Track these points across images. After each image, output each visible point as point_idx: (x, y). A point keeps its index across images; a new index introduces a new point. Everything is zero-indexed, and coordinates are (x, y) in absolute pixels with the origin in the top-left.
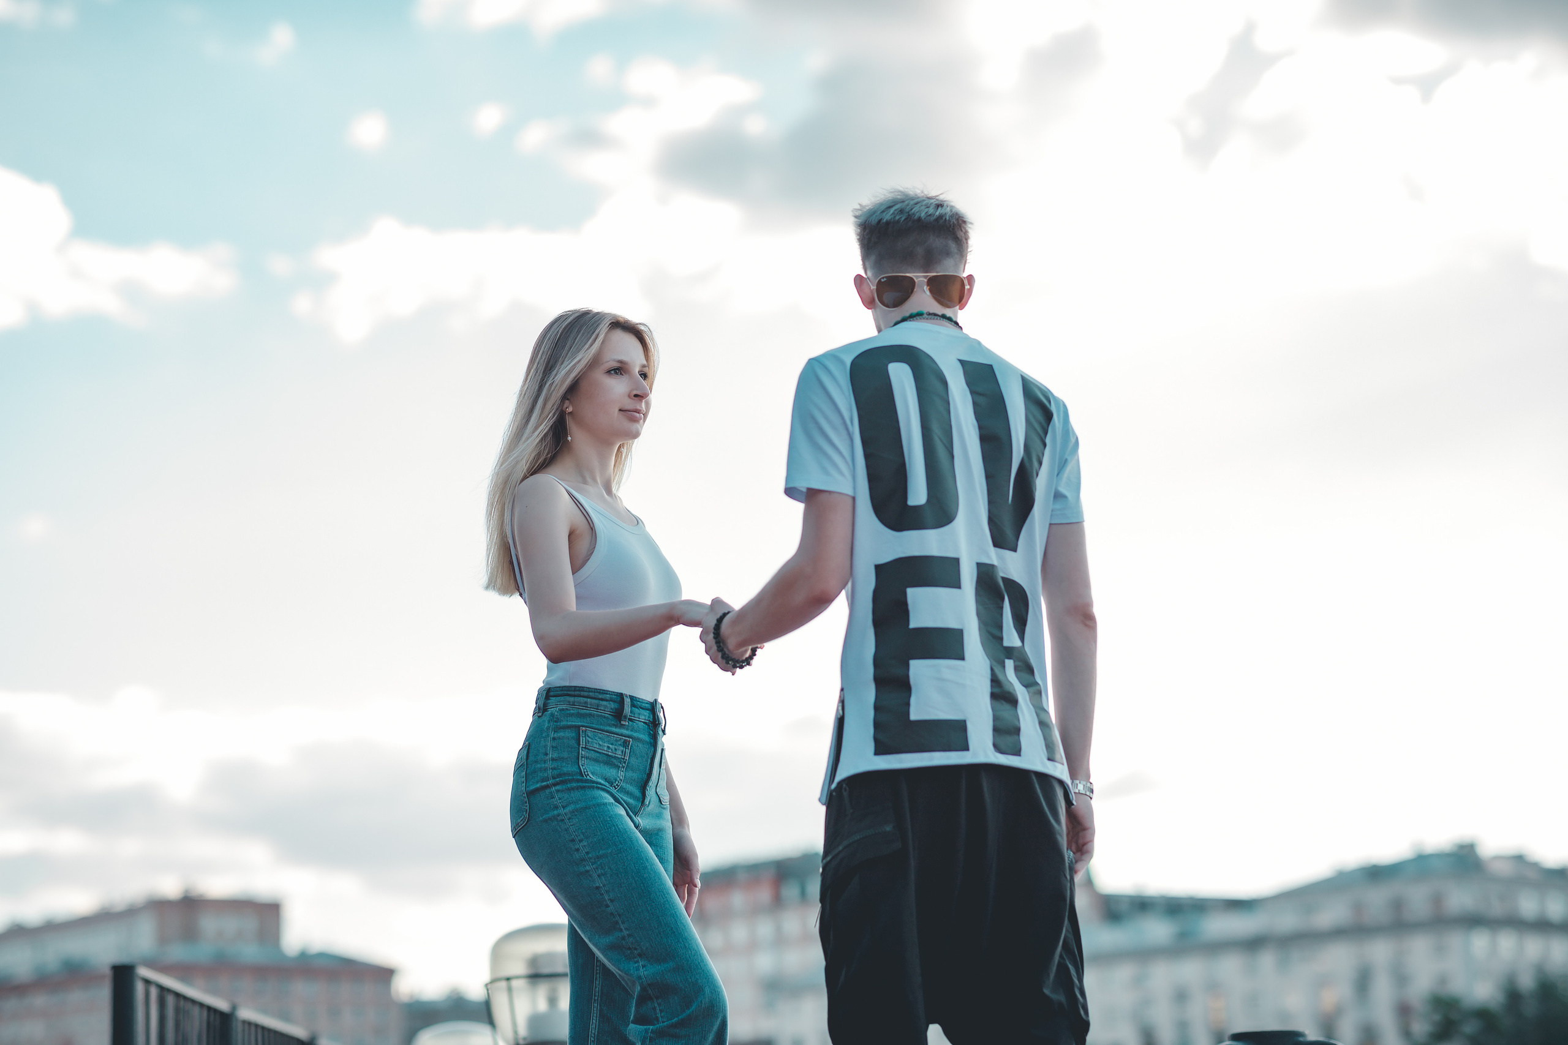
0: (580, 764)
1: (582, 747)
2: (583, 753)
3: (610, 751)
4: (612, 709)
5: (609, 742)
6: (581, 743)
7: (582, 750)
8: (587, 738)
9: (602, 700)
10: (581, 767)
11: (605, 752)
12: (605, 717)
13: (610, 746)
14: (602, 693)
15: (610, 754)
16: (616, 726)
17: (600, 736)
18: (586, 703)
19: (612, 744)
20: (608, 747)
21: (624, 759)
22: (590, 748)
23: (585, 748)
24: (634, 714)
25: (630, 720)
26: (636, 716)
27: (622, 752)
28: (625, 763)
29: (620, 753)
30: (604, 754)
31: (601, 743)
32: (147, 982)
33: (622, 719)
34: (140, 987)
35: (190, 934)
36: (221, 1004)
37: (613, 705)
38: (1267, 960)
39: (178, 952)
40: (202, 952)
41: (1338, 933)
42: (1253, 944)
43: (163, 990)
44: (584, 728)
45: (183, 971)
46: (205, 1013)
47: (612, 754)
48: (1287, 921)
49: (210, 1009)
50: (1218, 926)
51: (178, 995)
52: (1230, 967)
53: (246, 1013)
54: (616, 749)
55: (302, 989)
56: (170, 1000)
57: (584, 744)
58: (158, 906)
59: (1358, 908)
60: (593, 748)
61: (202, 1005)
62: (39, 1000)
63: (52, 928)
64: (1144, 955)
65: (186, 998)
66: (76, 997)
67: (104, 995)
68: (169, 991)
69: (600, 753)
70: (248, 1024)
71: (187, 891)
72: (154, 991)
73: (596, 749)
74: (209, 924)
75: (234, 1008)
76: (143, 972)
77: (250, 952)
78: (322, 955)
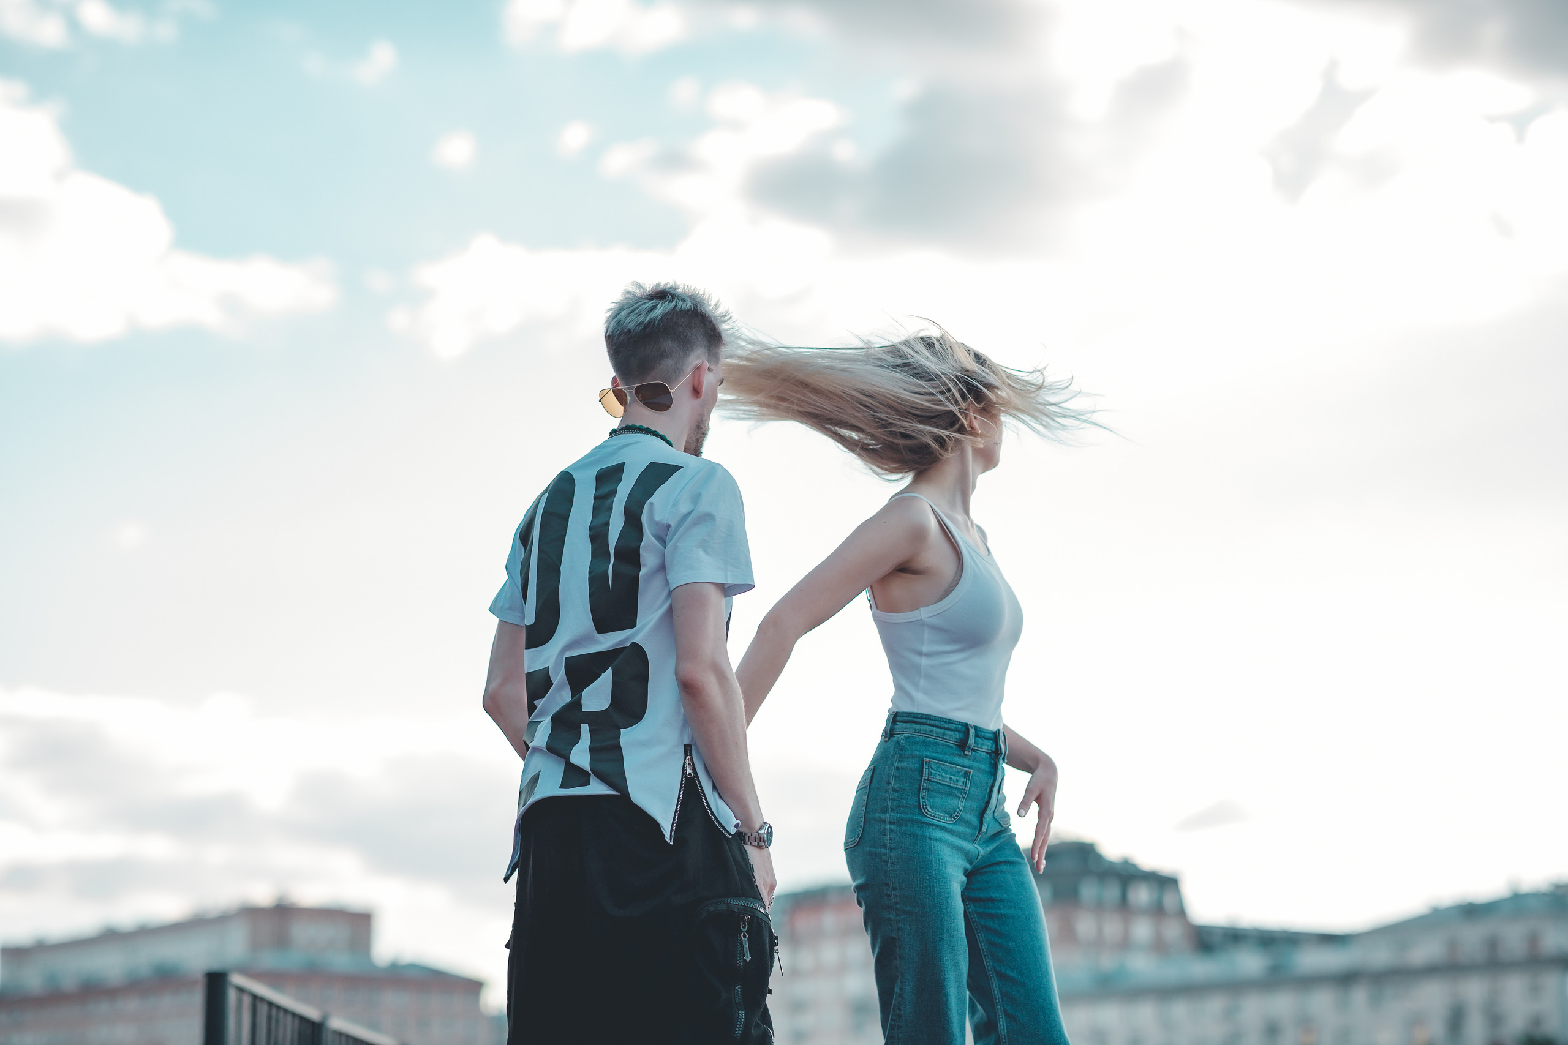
0: (921, 796)
1: (925, 779)
2: (925, 785)
3: (952, 782)
4: (957, 739)
5: (951, 774)
6: (924, 775)
7: (924, 782)
8: (930, 769)
9: (948, 729)
10: (921, 799)
11: (948, 784)
12: (949, 747)
13: (952, 777)
14: (948, 722)
15: (952, 785)
16: (959, 756)
17: (943, 767)
18: (932, 731)
19: (954, 775)
20: (951, 779)
21: (964, 790)
22: (933, 780)
23: (928, 780)
24: (978, 744)
25: (974, 750)
26: (979, 746)
27: (963, 783)
28: (965, 793)
29: (960, 783)
30: (947, 785)
31: (943, 774)
32: (241, 990)
33: (966, 749)
34: (232, 996)
35: (282, 941)
36: (312, 1013)
37: (958, 735)
38: (1360, 996)
39: (269, 960)
40: (292, 960)
41: (1432, 971)
42: (1346, 979)
43: (256, 998)
44: (927, 760)
45: (274, 978)
46: (297, 1022)
47: (954, 786)
48: (1380, 957)
49: (303, 1019)
50: (1311, 960)
51: (271, 1004)
52: (1322, 1002)
53: (337, 1023)
54: (957, 781)
55: (393, 1000)
56: (263, 1009)
57: (927, 775)
58: (251, 913)
59: (1453, 945)
60: (936, 780)
61: (294, 1015)
62: (132, 1005)
63: (145, 933)
64: (1236, 987)
65: (278, 1008)
66: (167, 1002)
67: (196, 1000)
68: (262, 999)
69: (942, 784)
70: (340, 1034)
71: (280, 899)
72: (247, 1001)
73: (938, 781)
74: (302, 933)
75: (325, 1017)
76: (237, 979)
77: (341, 961)
78: (412, 966)
